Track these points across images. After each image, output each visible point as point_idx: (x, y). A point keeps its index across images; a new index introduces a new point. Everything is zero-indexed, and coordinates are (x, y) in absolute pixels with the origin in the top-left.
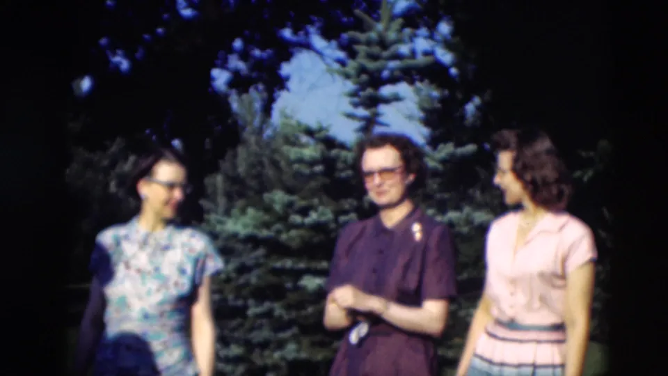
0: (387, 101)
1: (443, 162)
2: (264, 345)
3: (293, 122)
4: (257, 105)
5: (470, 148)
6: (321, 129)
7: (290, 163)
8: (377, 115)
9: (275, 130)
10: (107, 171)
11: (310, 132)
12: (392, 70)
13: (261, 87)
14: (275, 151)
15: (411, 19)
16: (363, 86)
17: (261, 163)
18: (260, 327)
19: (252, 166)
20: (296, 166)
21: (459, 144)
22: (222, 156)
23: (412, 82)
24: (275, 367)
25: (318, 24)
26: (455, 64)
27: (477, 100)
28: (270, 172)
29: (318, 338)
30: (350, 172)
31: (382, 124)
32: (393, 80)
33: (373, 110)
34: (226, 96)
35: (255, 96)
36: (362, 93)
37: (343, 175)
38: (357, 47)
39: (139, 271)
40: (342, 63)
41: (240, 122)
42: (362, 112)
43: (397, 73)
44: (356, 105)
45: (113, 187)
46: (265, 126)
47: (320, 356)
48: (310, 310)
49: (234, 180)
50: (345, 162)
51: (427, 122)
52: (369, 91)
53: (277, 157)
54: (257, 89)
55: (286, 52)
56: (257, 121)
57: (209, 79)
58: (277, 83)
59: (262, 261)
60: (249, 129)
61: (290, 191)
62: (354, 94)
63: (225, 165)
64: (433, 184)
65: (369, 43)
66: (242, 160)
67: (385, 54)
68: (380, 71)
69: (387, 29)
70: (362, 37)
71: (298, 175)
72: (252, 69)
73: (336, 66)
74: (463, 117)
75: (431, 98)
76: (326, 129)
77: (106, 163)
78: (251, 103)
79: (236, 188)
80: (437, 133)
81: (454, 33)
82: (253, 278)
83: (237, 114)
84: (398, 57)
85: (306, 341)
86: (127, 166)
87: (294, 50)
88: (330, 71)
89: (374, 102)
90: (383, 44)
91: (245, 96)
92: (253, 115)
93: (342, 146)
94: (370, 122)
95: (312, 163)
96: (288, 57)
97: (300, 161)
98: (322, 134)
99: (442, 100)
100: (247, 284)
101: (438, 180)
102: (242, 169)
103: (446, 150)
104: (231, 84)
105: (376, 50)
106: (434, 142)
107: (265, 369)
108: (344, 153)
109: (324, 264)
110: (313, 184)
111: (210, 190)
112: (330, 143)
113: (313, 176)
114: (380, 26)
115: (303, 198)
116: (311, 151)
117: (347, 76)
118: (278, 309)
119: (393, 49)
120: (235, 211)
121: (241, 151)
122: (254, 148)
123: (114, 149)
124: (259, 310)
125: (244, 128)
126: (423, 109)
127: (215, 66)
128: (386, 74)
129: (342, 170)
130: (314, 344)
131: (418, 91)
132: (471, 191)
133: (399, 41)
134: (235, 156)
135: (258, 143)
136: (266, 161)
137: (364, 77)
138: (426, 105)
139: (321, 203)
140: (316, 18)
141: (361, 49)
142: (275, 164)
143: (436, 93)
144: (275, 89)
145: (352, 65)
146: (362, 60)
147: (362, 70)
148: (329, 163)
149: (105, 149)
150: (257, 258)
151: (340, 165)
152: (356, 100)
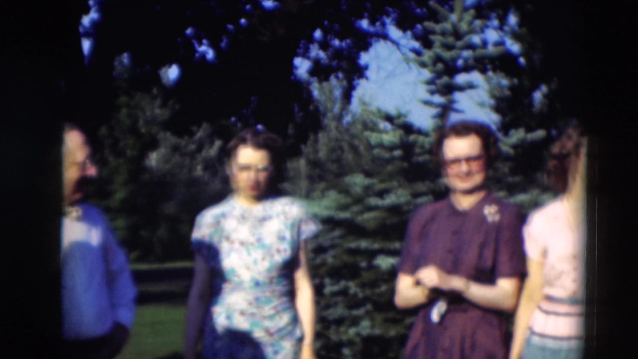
0: (461, 89)
1: (515, 147)
2: (339, 322)
3: (373, 108)
4: (338, 93)
5: (540, 134)
6: (400, 116)
7: (370, 147)
8: (452, 102)
9: (354, 115)
10: (193, 155)
11: (389, 118)
12: (466, 60)
13: (341, 75)
14: (353, 136)
15: (481, 12)
16: (439, 75)
17: (341, 149)
18: (335, 304)
19: (332, 150)
20: (376, 151)
21: (529, 130)
22: (305, 141)
23: (483, 71)
24: (350, 343)
25: (393, 15)
26: (523, 54)
27: (544, 88)
28: (349, 156)
29: (391, 315)
30: (427, 157)
31: (457, 111)
32: (467, 69)
33: (449, 97)
34: (309, 83)
35: (336, 85)
36: (439, 82)
37: (421, 159)
38: (432, 37)
39: (242, 244)
40: (418, 53)
41: (321, 108)
42: (438, 99)
43: (471, 62)
44: (432, 93)
45: (199, 171)
46: (344, 113)
47: (393, 332)
48: (384, 288)
49: (315, 164)
50: (422, 147)
51: (497, 109)
52: (445, 79)
53: (356, 142)
54: (337, 77)
55: (364, 42)
56: (337, 108)
57: (292, 67)
58: (357, 72)
59: (337, 241)
60: (329, 115)
61: (368, 174)
62: (430, 82)
63: (307, 149)
64: (504, 168)
65: (443, 34)
66: (322, 146)
67: (459, 44)
68: (454, 60)
69: (461, 19)
70: (438, 27)
71: (376, 160)
72: (331, 58)
73: (412, 55)
74: (531, 104)
75: (500, 86)
76: (405, 116)
77: (193, 147)
78: (331, 92)
79: (317, 171)
80: (507, 119)
81: (521, 24)
82: (329, 258)
83: (318, 101)
84: (471, 47)
85: (379, 317)
86: (213, 151)
87: (373, 40)
88: (407, 61)
89: (449, 90)
90: (457, 34)
91: (325, 84)
92: (334, 102)
93: (420, 132)
94: (445, 110)
95: (391, 148)
96: (366, 47)
97: (381, 145)
98: (401, 121)
99: (512, 88)
100: (323, 264)
101: (509, 164)
102: (322, 154)
103: (517, 135)
104: (312, 72)
105: (450, 40)
106: (506, 128)
107: (340, 345)
108: (421, 139)
109: (397, 245)
110: (390, 168)
111: (292, 174)
112: (408, 128)
113: (392, 160)
114: (454, 17)
115: (382, 181)
116: (390, 136)
117: (423, 65)
118: (353, 287)
119: (466, 39)
120: (317, 194)
121: (322, 137)
122: (334, 133)
123: (200, 134)
124: (336, 288)
125: (325, 115)
126: (493, 96)
127: (297, 55)
128: (460, 62)
129: (420, 154)
130: (386, 321)
131: (488, 80)
132: (539, 175)
133: (472, 31)
134: (316, 141)
135: (337, 128)
136: (346, 146)
137: (440, 66)
138: (496, 93)
139: (400, 186)
140: (391, 9)
141: (437, 39)
142: (354, 149)
143: (505, 82)
144: (355, 77)
145: (427, 55)
146: (438, 50)
147: (438, 59)
148: (407, 148)
149: (192, 134)
150: (333, 239)
151: (417, 150)
152: (433, 87)
